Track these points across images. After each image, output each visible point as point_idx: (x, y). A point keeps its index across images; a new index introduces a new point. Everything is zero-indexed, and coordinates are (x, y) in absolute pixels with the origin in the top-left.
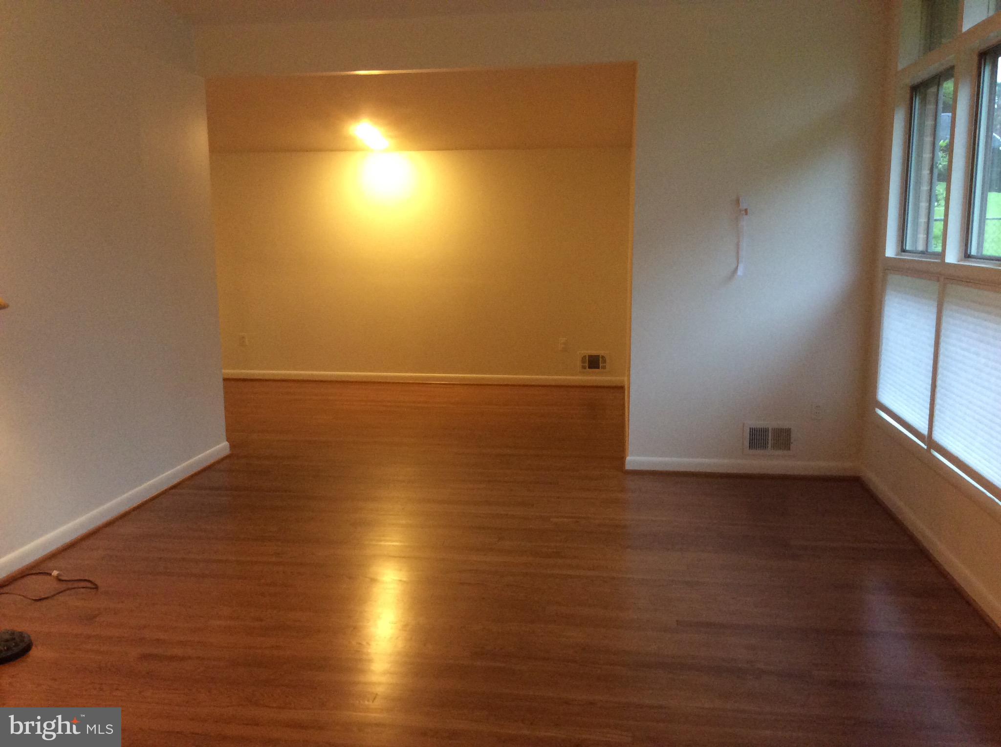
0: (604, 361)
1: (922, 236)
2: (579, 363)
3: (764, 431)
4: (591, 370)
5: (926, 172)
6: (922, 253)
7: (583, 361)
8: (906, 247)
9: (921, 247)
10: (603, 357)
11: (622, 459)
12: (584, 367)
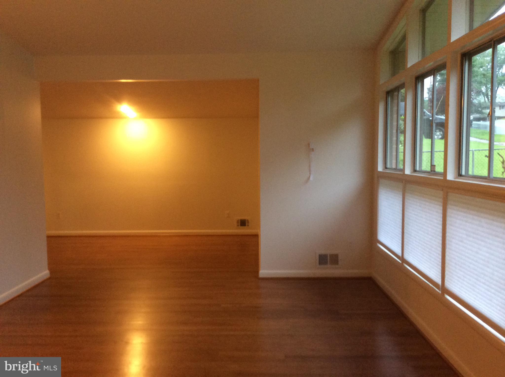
0: (248, 222)
1: (394, 161)
2: (235, 223)
3: (326, 256)
4: (241, 227)
5: (395, 131)
6: (394, 169)
7: (238, 222)
8: (387, 166)
9: (394, 167)
10: (248, 220)
11: (257, 272)
12: (238, 226)
